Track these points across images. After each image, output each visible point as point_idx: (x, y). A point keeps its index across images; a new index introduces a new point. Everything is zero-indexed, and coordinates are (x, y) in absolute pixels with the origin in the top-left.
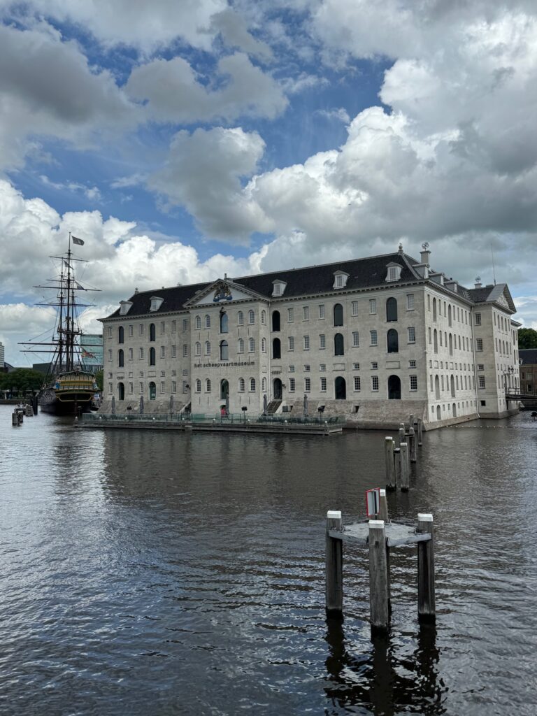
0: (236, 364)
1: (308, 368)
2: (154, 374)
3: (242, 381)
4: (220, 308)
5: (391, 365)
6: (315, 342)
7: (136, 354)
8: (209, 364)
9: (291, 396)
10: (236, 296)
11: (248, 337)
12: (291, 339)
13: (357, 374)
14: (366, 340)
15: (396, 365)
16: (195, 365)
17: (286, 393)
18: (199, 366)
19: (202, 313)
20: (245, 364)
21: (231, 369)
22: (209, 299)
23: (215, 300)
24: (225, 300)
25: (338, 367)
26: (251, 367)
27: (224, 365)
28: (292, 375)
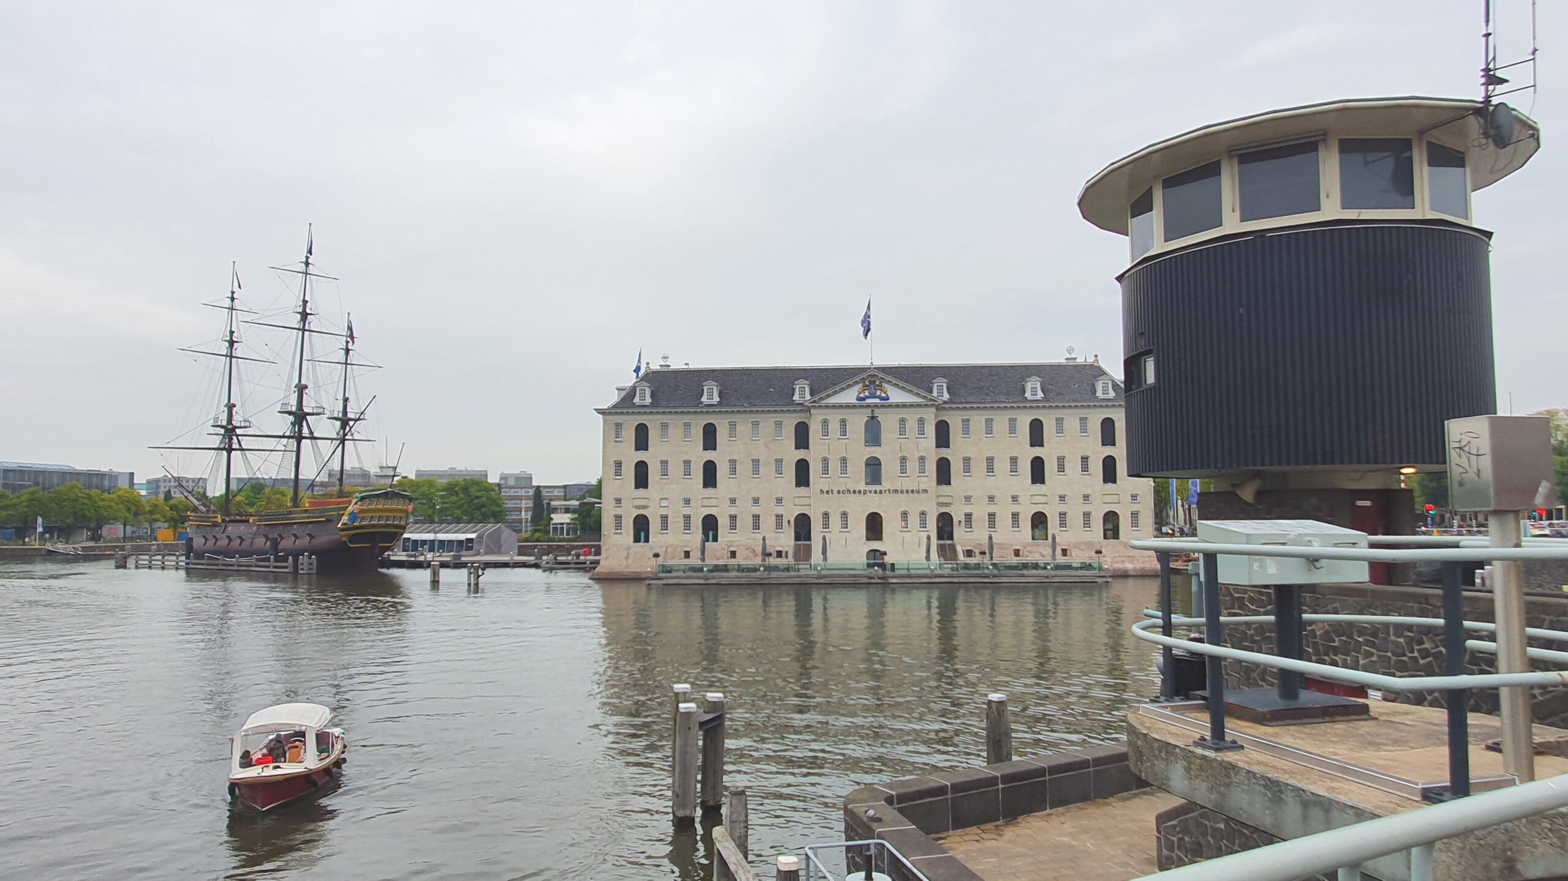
0: (896, 491)
1: (991, 499)
2: (714, 502)
3: (905, 515)
4: (869, 411)
5: (1107, 499)
6: (1002, 466)
7: (676, 469)
8: (849, 491)
9: (969, 536)
10: (896, 396)
11: (917, 455)
12: (967, 461)
13: (1063, 508)
14: (1073, 466)
15: (1115, 498)
16: (822, 491)
17: (959, 533)
18: (828, 492)
19: (834, 418)
20: (912, 491)
21: (886, 499)
22: (850, 396)
23: (859, 399)
24: (877, 401)
25: (1036, 499)
26: (923, 495)
27: (876, 492)
28: (968, 509)
